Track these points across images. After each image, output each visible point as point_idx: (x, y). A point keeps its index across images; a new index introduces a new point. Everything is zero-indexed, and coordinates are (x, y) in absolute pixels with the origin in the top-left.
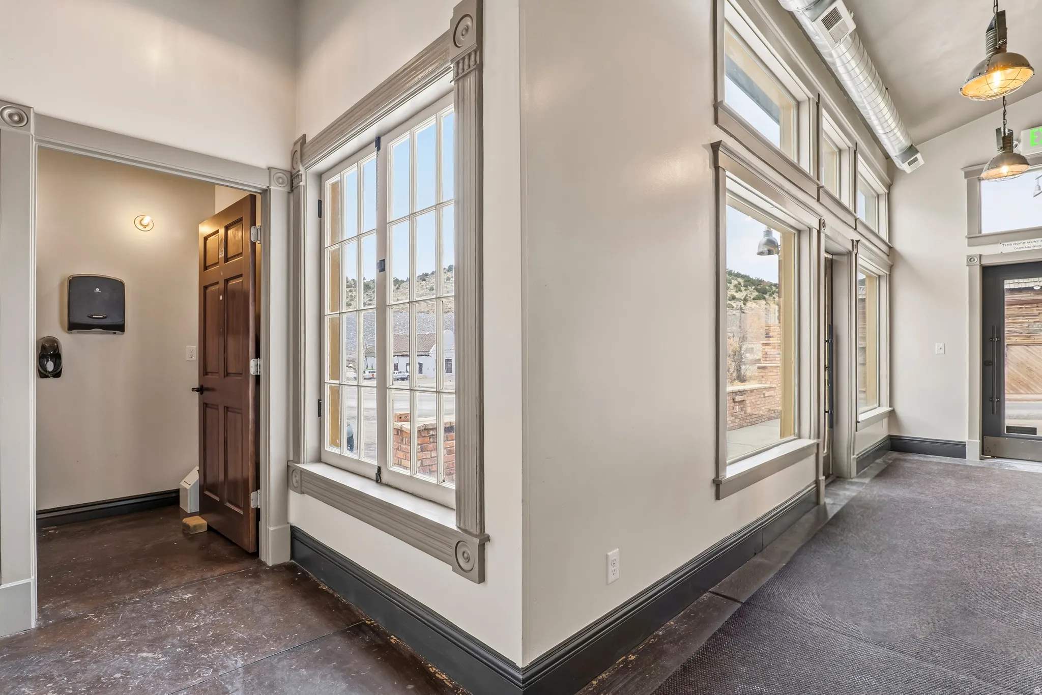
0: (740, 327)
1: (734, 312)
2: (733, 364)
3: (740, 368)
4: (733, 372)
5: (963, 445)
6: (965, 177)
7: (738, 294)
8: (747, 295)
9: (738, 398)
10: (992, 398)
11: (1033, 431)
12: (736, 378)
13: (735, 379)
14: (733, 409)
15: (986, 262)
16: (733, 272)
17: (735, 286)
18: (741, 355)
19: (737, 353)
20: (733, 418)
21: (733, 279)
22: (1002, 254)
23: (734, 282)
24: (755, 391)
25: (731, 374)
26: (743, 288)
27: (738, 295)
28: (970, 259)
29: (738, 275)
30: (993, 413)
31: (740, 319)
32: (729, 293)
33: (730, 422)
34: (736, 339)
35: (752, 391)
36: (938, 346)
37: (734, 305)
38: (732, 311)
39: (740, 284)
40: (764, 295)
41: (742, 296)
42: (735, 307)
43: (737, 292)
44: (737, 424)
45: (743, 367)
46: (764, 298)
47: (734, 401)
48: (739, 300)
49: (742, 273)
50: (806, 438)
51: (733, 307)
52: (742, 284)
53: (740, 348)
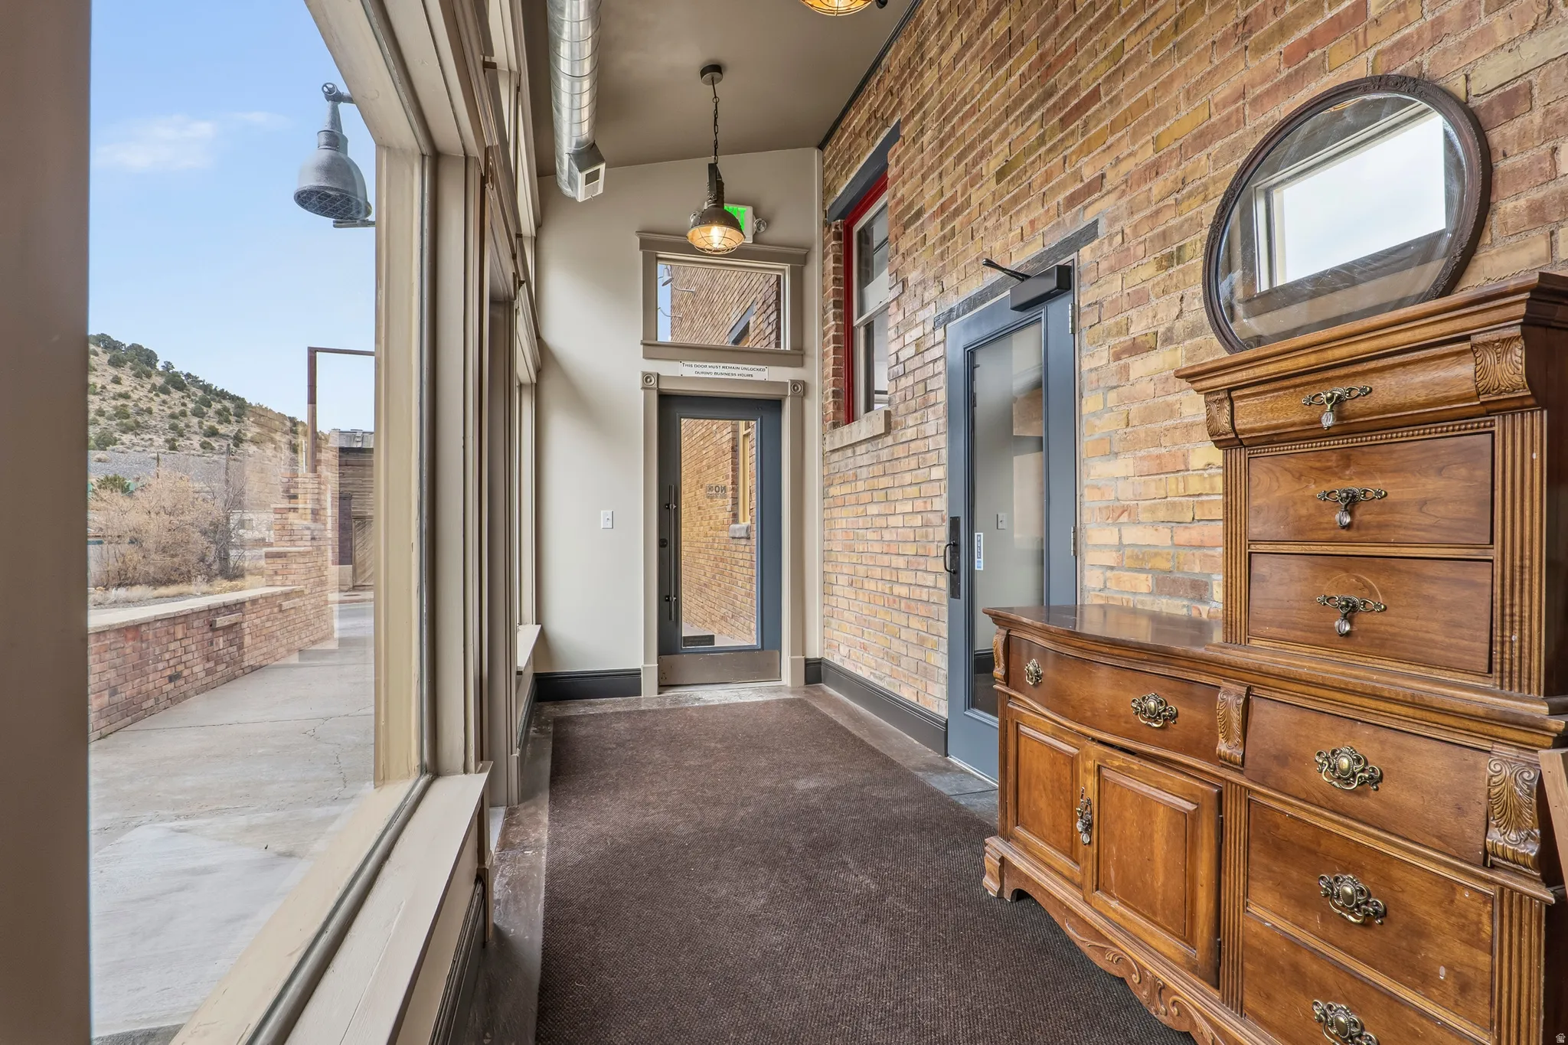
0: (227, 481)
1: (216, 457)
2: (213, 547)
3: (228, 555)
4: (214, 561)
5: (635, 674)
6: (641, 248)
7: (222, 426)
8: (239, 431)
9: (222, 621)
10: (669, 597)
11: (710, 639)
12: (217, 572)
13: (216, 575)
14: (212, 644)
15: (665, 386)
16: (214, 387)
17: (219, 413)
18: (229, 531)
19: (220, 528)
20: (211, 664)
21: (214, 400)
22: (682, 378)
23: (217, 406)
24: (260, 601)
25: (210, 566)
26: (233, 419)
27: (222, 429)
28: (646, 377)
29: (223, 395)
30: (670, 618)
31: (227, 469)
32: (205, 423)
33: (203, 674)
34: (220, 503)
35: (254, 601)
36: (605, 514)
37: (215, 445)
38: (211, 455)
39: (226, 409)
40: (273, 435)
41: (231, 431)
42: (217, 448)
43: (220, 423)
44: (219, 675)
45: (233, 553)
46: (272, 440)
47: (212, 626)
48: (225, 436)
49: (232, 391)
50: (454, 773)
51: (213, 449)
52: (232, 411)
53: (228, 519)
